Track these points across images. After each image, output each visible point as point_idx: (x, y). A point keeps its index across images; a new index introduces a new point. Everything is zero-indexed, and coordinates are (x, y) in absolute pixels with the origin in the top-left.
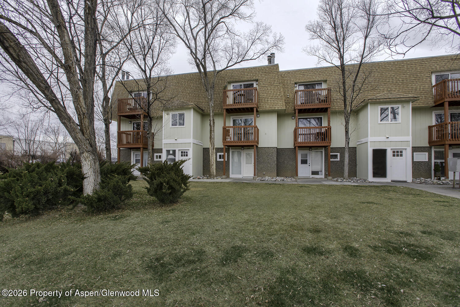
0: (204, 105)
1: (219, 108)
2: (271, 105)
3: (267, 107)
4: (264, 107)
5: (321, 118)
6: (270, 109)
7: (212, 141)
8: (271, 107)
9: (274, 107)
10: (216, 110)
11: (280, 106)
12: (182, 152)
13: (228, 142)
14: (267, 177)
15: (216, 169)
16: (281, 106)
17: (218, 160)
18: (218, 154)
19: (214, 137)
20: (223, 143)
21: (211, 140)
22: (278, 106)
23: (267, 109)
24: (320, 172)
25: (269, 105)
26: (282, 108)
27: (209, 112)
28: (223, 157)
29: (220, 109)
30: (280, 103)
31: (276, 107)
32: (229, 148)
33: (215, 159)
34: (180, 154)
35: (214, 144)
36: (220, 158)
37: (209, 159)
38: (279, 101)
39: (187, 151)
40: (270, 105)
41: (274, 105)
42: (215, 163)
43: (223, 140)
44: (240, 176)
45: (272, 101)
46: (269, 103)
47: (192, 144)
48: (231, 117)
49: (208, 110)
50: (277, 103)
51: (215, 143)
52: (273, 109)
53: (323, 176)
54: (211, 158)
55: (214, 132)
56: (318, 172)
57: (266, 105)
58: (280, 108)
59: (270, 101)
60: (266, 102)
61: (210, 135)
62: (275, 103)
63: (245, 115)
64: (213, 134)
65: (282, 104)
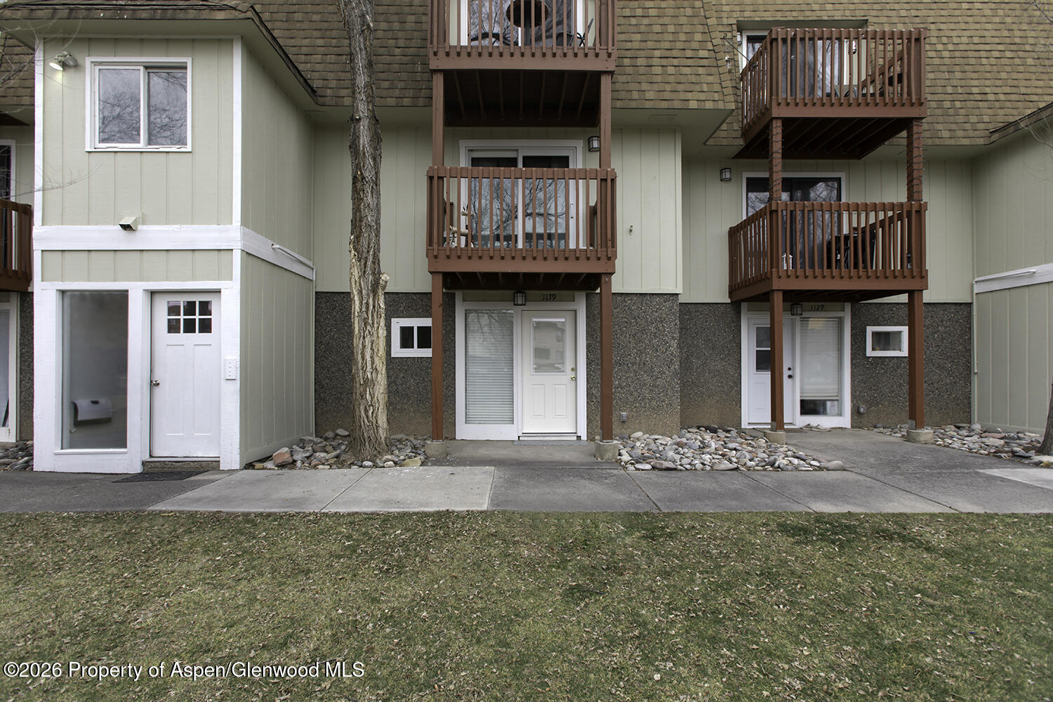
0: (318, 67)
1: (401, 85)
2: (668, 87)
3: (650, 95)
4: (635, 95)
5: (839, 180)
6: (664, 105)
7: (364, 242)
8: (667, 95)
9: (683, 96)
10: (385, 93)
11: (710, 96)
12: (173, 310)
13: (458, 254)
14: (639, 434)
15: (390, 405)
16: (716, 96)
17: (398, 351)
18: (398, 324)
19: (378, 224)
20: (432, 255)
21: (358, 238)
22: (702, 96)
23: (648, 105)
24: (828, 404)
25: (656, 87)
26: (721, 105)
27: (347, 101)
28: (425, 337)
29: (411, 93)
30: (710, 79)
31: (689, 96)
32: (454, 295)
33: (382, 352)
34: (162, 318)
35: (376, 260)
36: (406, 342)
37: (350, 347)
38: (701, 70)
39: (204, 298)
40: (661, 87)
41: (681, 87)
42: (382, 368)
43: (430, 242)
44: (508, 433)
45: (671, 70)
46: (659, 79)
47: (237, 256)
48: (464, 145)
49: (344, 92)
50: (694, 79)
51: (382, 256)
52: (677, 105)
53: (845, 421)
54: (357, 342)
55: (376, 192)
56: (824, 403)
57: (645, 86)
58: (709, 105)
59: (658, 70)
60: (642, 70)
61: (356, 210)
62: (683, 79)
63: (529, 137)
64: (369, 199)
65: (717, 88)
